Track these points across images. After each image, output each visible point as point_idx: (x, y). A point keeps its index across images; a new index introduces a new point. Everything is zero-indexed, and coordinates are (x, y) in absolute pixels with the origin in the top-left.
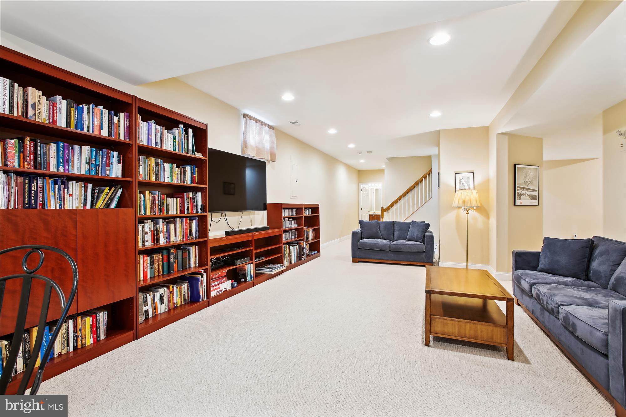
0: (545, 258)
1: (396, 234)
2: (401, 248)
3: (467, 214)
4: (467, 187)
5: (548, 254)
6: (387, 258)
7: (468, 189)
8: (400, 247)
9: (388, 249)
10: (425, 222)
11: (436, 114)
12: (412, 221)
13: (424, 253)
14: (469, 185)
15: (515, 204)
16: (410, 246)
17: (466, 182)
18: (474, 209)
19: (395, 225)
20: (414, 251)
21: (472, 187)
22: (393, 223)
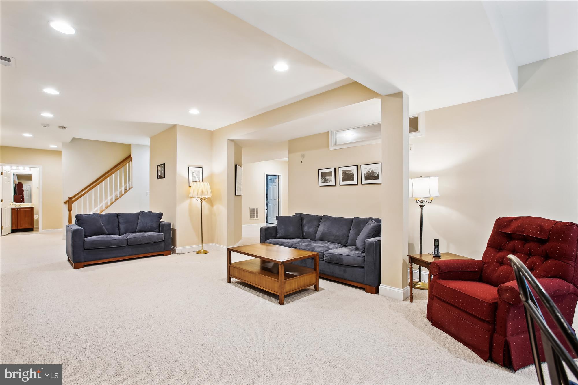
0: (281, 230)
1: (122, 227)
2: (140, 241)
3: (202, 202)
4: (197, 180)
5: (282, 226)
6: (124, 255)
7: (198, 181)
8: (139, 239)
9: (126, 244)
10: (151, 212)
11: (194, 111)
12: (141, 212)
13: (163, 242)
14: (199, 178)
15: (236, 195)
16: (149, 237)
17: (197, 175)
18: (206, 198)
19: (119, 217)
20: (154, 241)
21: (201, 179)
22: (118, 215)
